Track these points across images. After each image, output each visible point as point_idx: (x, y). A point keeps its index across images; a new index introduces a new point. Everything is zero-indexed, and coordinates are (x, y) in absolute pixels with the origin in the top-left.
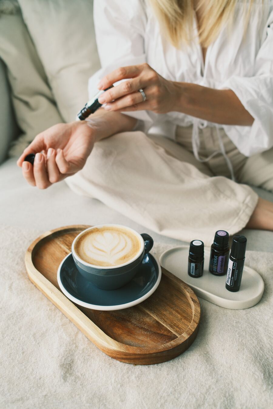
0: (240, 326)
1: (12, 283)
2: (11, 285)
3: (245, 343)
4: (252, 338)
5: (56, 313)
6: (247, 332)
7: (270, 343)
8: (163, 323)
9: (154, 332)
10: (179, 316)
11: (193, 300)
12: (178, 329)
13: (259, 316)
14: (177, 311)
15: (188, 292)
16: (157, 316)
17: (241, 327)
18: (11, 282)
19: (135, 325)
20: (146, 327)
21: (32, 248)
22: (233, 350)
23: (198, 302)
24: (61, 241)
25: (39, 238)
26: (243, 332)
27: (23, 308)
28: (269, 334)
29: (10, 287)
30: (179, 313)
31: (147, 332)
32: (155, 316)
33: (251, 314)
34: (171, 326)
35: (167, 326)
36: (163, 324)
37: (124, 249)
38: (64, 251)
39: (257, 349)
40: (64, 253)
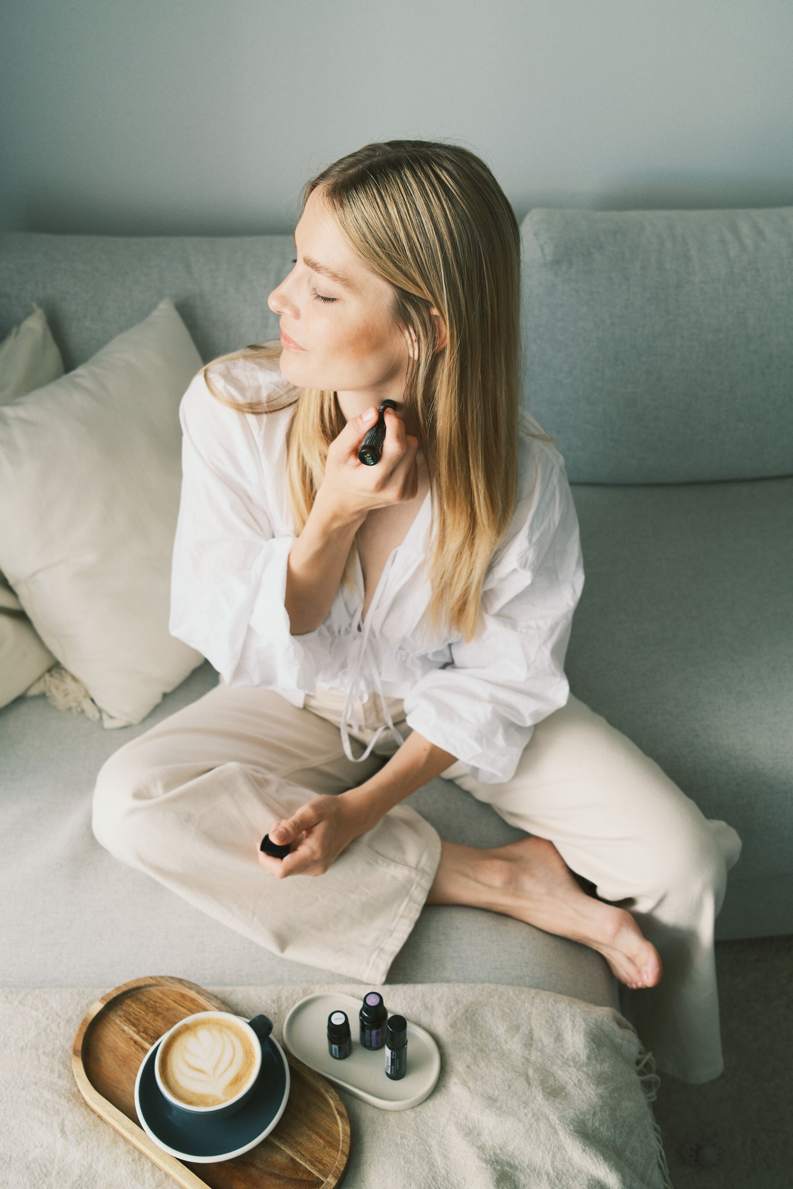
0: (406, 1143)
1: (63, 1120)
2: (63, 1124)
3: (412, 1173)
4: (422, 1162)
5: (143, 1164)
6: (415, 1153)
7: (445, 1166)
8: (300, 1159)
9: (290, 1178)
10: (321, 1141)
11: (339, 1113)
12: (321, 1167)
13: (432, 1120)
14: (317, 1134)
15: (332, 1098)
16: (290, 1148)
17: (408, 1145)
18: (61, 1120)
19: (261, 1169)
20: (277, 1172)
21: (79, 1048)
22: (396, 1187)
23: (346, 1115)
24: (120, 1016)
25: (85, 1020)
26: (411, 1154)
27: (91, 1165)
28: (445, 1151)
29: (63, 1131)
30: (321, 1137)
31: (279, 1180)
32: (288, 1148)
33: (421, 1117)
34: (312, 1163)
35: (306, 1163)
36: (301, 1162)
37: (232, 1061)
38: (132, 1039)
39: (428, 1180)
40: (132, 1043)
